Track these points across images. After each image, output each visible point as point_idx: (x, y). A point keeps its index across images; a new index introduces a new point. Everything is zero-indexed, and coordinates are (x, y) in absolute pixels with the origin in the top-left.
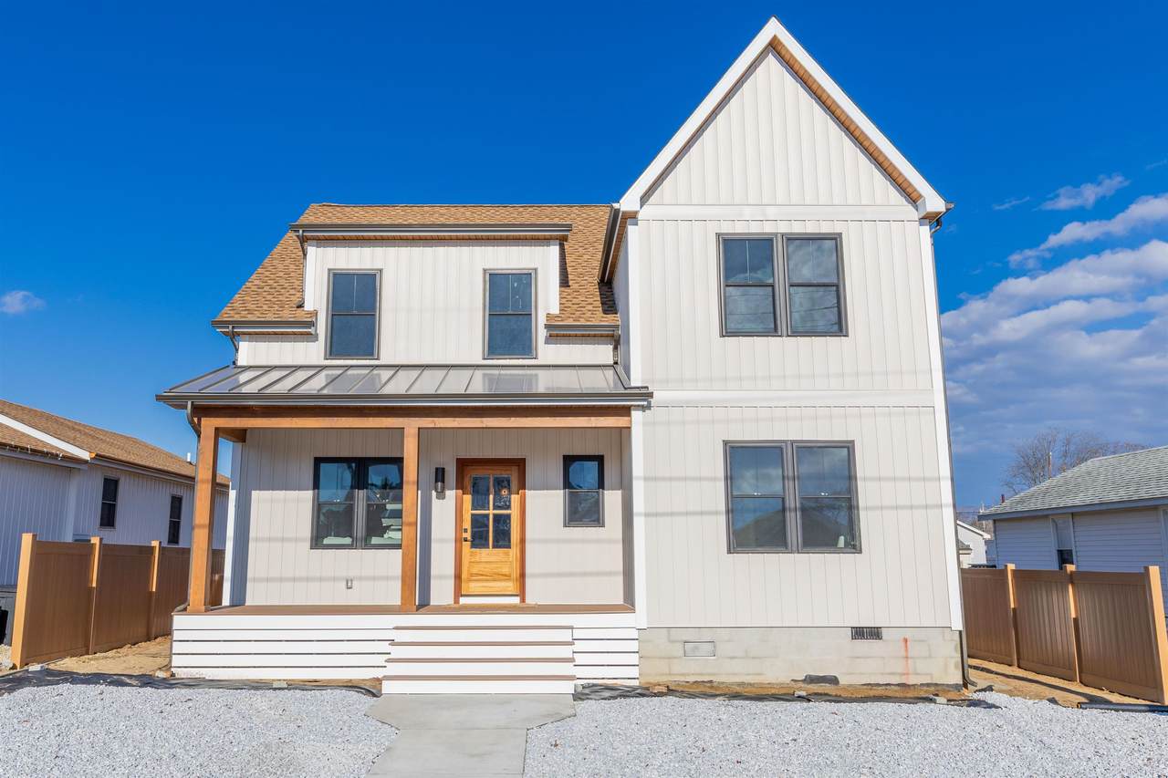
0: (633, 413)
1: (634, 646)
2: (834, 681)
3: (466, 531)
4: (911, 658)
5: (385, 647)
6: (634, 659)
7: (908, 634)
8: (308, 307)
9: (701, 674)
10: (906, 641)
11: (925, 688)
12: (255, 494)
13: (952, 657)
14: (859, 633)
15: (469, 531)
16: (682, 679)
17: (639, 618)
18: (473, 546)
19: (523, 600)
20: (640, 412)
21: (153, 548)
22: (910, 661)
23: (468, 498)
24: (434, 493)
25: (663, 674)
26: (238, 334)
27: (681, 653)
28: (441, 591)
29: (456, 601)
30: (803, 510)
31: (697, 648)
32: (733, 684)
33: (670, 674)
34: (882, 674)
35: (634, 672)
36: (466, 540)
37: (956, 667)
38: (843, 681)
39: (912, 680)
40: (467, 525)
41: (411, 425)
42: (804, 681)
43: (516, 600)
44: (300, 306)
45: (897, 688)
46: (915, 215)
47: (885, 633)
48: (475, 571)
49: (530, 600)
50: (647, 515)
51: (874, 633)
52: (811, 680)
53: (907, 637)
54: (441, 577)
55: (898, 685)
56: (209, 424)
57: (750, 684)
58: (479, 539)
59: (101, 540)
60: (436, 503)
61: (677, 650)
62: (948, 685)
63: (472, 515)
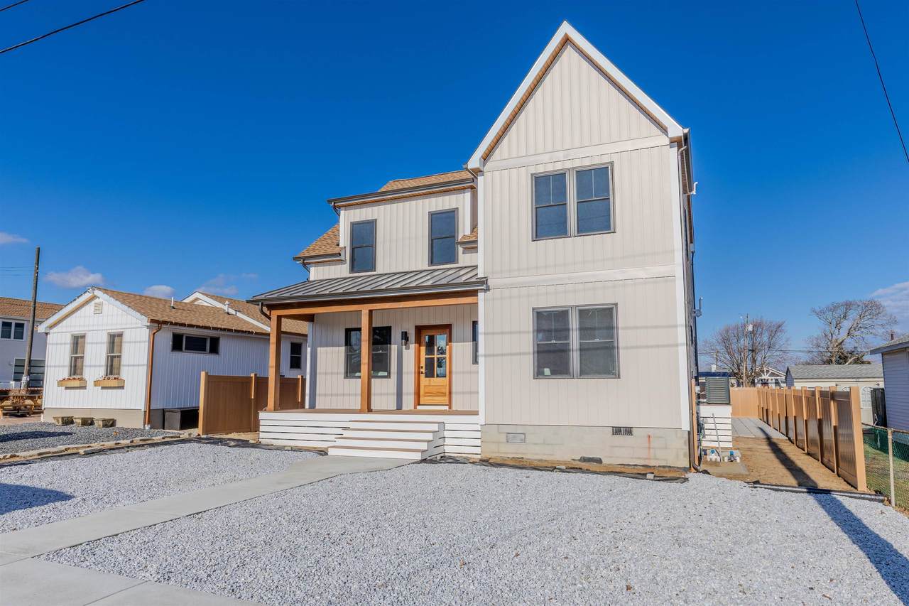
0: (479, 294)
1: (478, 435)
2: (599, 461)
3: (422, 367)
4: (653, 448)
5: (340, 431)
6: (478, 442)
7: (651, 432)
8: (341, 245)
9: (516, 453)
10: (649, 437)
11: (662, 469)
12: (319, 349)
13: (682, 449)
14: (617, 431)
15: (424, 367)
16: (506, 456)
17: (480, 419)
18: (426, 376)
19: (450, 408)
20: (483, 293)
21: (299, 379)
22: (651, 450)
23: (423, 349)
24: (404, 347)
25: (493, 452)
26: (310, 263)
27: (505, 441)
28: (409, 401)
29: (415, 408)
30: (581, 350)
31: (514, 437)
32: (536, 460)
33: (499, 452)
34: (632, 458)
35: (478, 450)
36: (422, 373)
37: (685, 456)
38: (605, 461)
39: (652, 463)
40: (423, 364)
41: (365, 309)
42: (579, 460)
43: (447, 408)
44: (338, 245)
45: (641, 468)
46: (667, 141)
47: (634, 431)
48: (427, 391)
49: (454, 408)
50: (485, 356)
51: (629, 431)
52: (584, 460)
53: (650, 434)
54: (407, 394)
55: (643, 466)
56: (275, 314)
57: (546, 461)
58: (430, 374)
59: (256, 375)
60: (405, 352)
61: (503, 438)
62: (678, 468)
63: (426, 358)
